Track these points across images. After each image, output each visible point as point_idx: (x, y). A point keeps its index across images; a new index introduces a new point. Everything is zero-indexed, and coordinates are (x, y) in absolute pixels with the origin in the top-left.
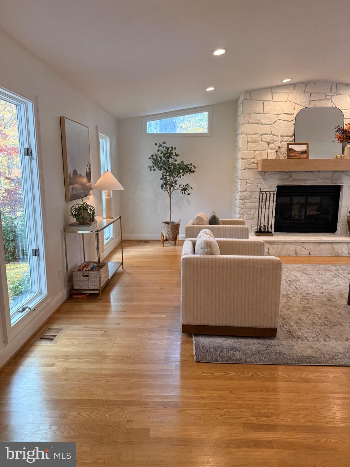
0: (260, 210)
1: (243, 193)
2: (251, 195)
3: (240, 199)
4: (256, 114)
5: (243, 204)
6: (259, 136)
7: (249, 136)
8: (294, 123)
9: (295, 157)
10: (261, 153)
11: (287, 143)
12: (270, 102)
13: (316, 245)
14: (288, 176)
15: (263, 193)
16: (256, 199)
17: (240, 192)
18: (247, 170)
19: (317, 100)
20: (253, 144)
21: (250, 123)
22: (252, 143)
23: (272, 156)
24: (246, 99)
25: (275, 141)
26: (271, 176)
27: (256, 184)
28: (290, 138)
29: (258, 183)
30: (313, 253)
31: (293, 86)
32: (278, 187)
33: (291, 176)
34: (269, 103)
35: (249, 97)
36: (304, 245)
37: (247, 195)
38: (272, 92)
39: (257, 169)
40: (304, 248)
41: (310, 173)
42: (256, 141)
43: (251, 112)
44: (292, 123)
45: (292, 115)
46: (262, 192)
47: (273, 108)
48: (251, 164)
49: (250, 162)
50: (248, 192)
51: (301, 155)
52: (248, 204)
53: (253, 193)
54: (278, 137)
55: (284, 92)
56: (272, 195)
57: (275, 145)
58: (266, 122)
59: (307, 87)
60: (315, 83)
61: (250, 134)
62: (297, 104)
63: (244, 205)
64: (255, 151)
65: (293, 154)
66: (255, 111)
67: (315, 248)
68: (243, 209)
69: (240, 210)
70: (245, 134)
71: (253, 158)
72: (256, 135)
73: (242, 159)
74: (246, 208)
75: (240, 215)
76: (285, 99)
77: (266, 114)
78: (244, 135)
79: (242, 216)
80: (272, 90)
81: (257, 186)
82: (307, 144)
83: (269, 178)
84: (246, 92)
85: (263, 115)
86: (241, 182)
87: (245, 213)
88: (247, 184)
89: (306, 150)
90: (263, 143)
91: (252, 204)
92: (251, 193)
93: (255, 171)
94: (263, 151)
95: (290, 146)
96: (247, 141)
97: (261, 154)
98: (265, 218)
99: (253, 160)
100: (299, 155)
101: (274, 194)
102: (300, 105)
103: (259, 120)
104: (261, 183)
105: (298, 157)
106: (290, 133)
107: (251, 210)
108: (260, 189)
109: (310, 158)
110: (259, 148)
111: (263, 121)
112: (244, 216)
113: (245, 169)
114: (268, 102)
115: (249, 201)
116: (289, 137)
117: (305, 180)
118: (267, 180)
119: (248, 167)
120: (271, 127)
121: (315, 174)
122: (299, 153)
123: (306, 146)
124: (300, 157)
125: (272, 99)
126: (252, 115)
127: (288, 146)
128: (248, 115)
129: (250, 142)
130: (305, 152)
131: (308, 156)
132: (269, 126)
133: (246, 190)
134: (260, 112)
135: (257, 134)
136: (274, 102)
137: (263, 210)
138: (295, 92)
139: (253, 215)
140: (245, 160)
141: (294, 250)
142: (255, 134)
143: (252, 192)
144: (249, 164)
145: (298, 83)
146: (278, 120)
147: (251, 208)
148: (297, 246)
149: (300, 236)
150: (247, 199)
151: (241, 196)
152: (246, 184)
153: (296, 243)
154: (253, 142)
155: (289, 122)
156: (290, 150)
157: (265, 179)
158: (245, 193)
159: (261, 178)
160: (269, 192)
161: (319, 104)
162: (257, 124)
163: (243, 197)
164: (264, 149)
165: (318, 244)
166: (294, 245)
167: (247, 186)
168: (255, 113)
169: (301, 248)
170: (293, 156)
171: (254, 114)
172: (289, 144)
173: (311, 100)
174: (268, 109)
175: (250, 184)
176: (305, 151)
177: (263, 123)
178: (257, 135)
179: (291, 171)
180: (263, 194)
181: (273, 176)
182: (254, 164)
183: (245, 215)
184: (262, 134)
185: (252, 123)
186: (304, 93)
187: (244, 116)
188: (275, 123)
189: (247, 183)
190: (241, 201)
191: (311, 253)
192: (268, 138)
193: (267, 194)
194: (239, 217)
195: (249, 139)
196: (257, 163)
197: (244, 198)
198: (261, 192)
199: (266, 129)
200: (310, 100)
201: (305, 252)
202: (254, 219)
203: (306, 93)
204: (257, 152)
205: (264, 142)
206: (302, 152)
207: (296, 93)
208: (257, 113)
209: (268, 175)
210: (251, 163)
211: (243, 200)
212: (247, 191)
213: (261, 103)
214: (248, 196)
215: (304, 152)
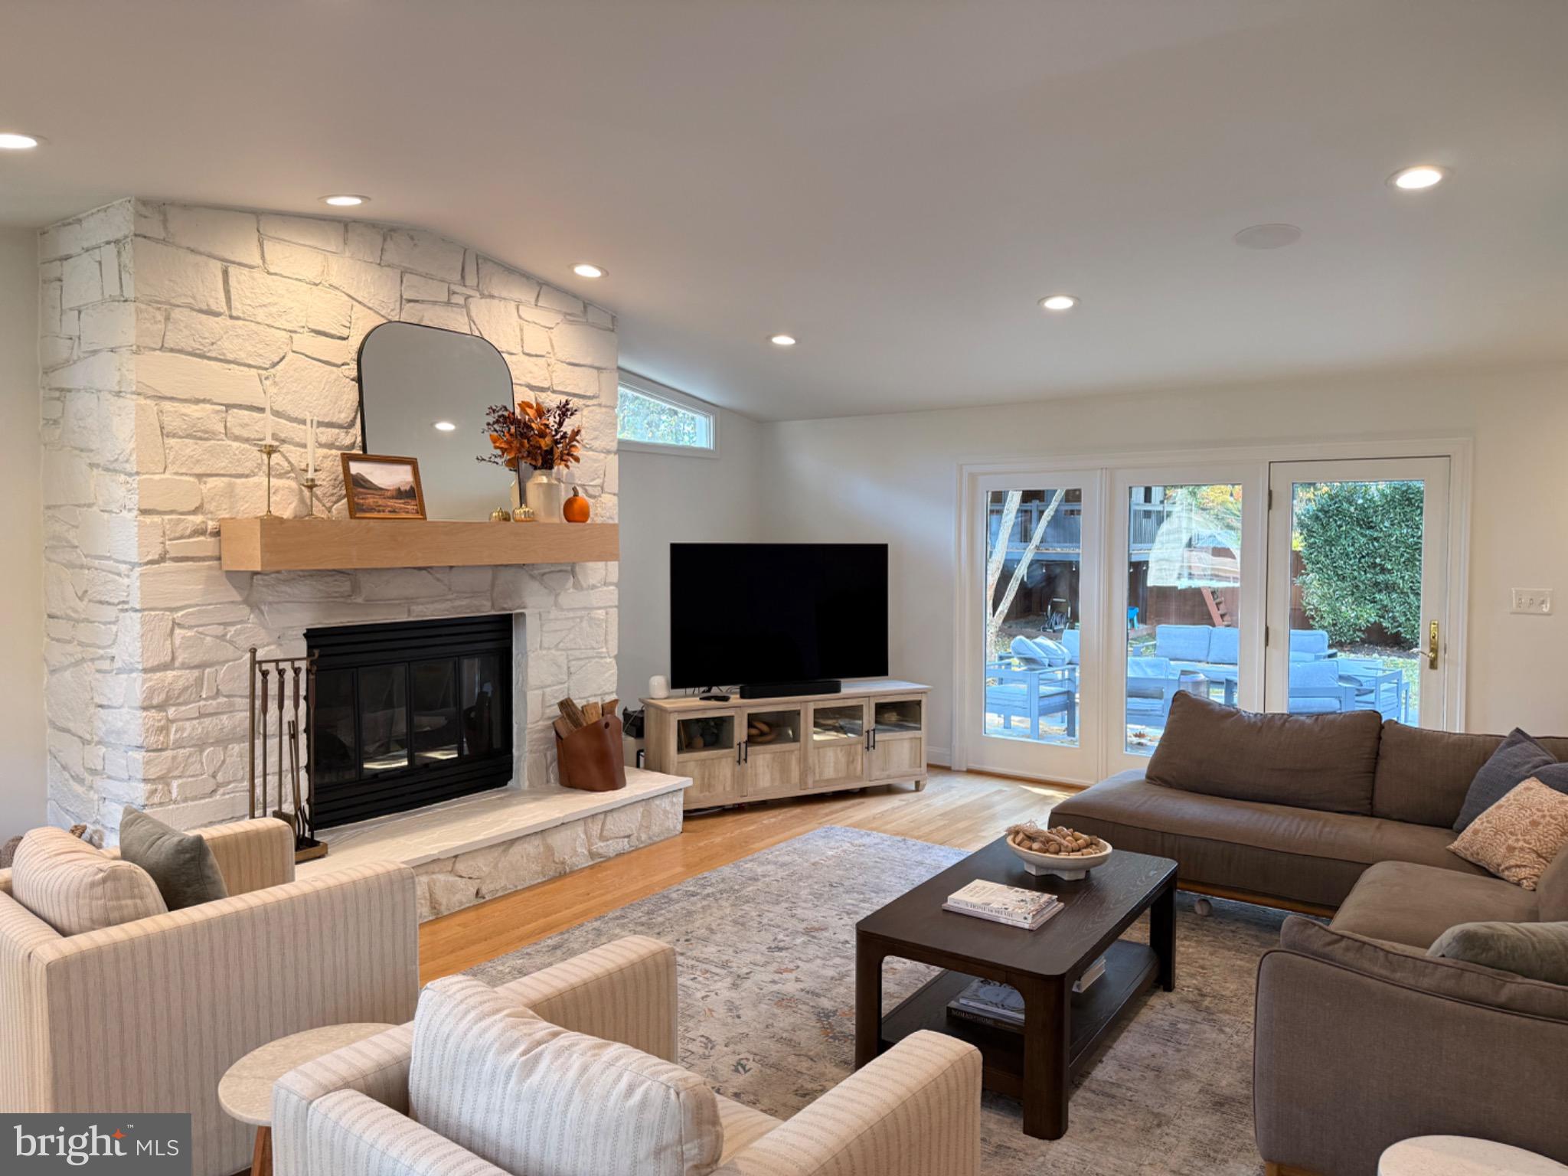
0: (259, 743)
1: (159, 674)
2: (199, 682)
3: (145, 709)
4: (195, 313)
5: (161, 729)
6: (218, 412)
7: (167, 406)
8: (354, 373)
9: (379, 511)
10: (231, 486)
11: (339, 452)
12: (256, 273)
13: (496, 853)
14: (346, 587)
15: (265, 667)
16: (222, 700)
17: (145, 671)
18: (168, 565)
19: (423, 302)
20: (190, 448)
21: (172, 350)
22: (187, 441)
23: (286, 509)
24: (145, 237)
25: (283, 441)
26: (284, 588)
27: (220, 630)
28: (342, 433)
29: (225, 624)
30: (492, 887)
31: (344, 225)
32: (311, 635)
33: (355, 589)
34: (253, 279)
35: (155, 229)
36: (460, 867)
37: (180, 684)
38: (258, 231)
39: (219, 559)
40: (461, 877)
42: (206, 432)
43: (173, 301)
44: (347, 373)
45: (344, 342)
46: (260, 663)
47: (268, 301)
48: (190, 536)
49: (181, 526)
50: (185, 666)
51: (398, 504)
52: (188, 724)
53: (207, 670)
54: (302, 427)
55: (308, 243)
56: (289, 675)
57: (287, 460)
58: (242, 356)
59: (390, 245)
60: (412, 238)
61: (172, 399)
62: (360, 303)
63: (168, 735)
64: (200, 476)
65: (370, 501)
66: (194, 298)
67: (496, 866)
68: (164, 754)
69: (147, 763)
70: (147, 397)
71: (195, 512)
72: (202, 405)
73: (144, 512)
74: (179, 745)
75: (149, 787)
76: (311, 274)
77: (238, 318)
78: (142, 401)
79: (160, 787)
80: (258, 222)
81: (222, 637)
82: (412, 463)
83: (270, 599)
84: (145, 202)
85: (230, 322)
86: (143, 624)
87: (176, 773)
88: (177, 631)
89: (412, 488)
90: (235, 444)
91: (207, 721)
92: (196, 673)
93: (210, 568)
94: (238, 481)
95: (355, 468)
96: (162, 428)
97: (230, 493)
98: (269, 778)
99: (198, 519)
100: (391, 502)
101: (297, 671)
102: (370, 308)
103: (213, 344)
104: (241, 622)
105: (390, 512)
106: (340, 412)
107: (202, 751)
108: (253, 651)
109: (431, 516)
110: (221, 464)
111: (230, 347)
112: (168, 785)
113: (162, 559)
114: (246, 271)
115: (191, 709)
116: (336, 431)
117: (410, 600)
118: (265, 608)
119: (175, 548)
120: (267, 378)
122: (389, 494)
123: (408, 468)
124: (394, 512)
125: (260, 262)
126: (176, 314)
127: (346, 469)
128: (159, 309)
129: (174, 436)
130: (413, 494)
131: (421, 510)
132: (254, 371)
133: (173, 659)
134: (214, 307)
135: (204, 401)
136: (269, 273)
137: (273, 743)
138: (347, 254)
139: (214, 776)
140: (157, 519)
141: (427, 895)
142: (197, 401)
143: (202, 666)
144: (177, 535)
145: (355, 221)
146: (290, 355)
147: (201, 746)
148: (434, 876)
150: (181, 700)
151: (152, 691)
152: (172, 630)
153: (431, 868)
154: (188, 436)
155: (334, 369)
156: (355, 485)
157: (253, 605)
158: (170, 674)
159: (239, 598)
160: (277, 661)
161: (433, 317)
162: (202, 356)
163: (163, 696)
164: (240, 470)
165: (502, 848)
166: (427, 873)
167: (177, 642)
168: (192, 309)
169: (452, 878)
170: (371, 510)
171: (186, 311)
172: (347, 459)
173: (404, 297)
174: (249, 302)
175: (190, 627)
176: (408, 488)
177: (230, 357)
178: (208, 406)
179: (356, 569)
180: (265, 674)
181: (288, 590)
182: (202, 538)
183: (175, 784)
184: (229, 407)
185: (181, 351)
186: (379, 264)
187: (138, 311)
188: (278, 362)
189: (175, 624)
190: (153, 713)
191: (484, 891)
192: (265, 427)
193: (281, 673)
194: (148, 798)
195: (173, 424)
196: (217, 533)
197: (168, 698)
198: (257, 666)
199: (244, 385)
200: (401, 296)
201: (464, 893)
202: (221, 791)
203: (389, 266)
204: (212, 482)
205: (237, 438)
206: (400, 494)
207: (352, 257)
208: (201, 311)
209: (267, 586)
210: (188, 532)
211: (161, 707)
212: (177, 664)
213: (216, 267)
214: (186, 689)
215: (406, 491)
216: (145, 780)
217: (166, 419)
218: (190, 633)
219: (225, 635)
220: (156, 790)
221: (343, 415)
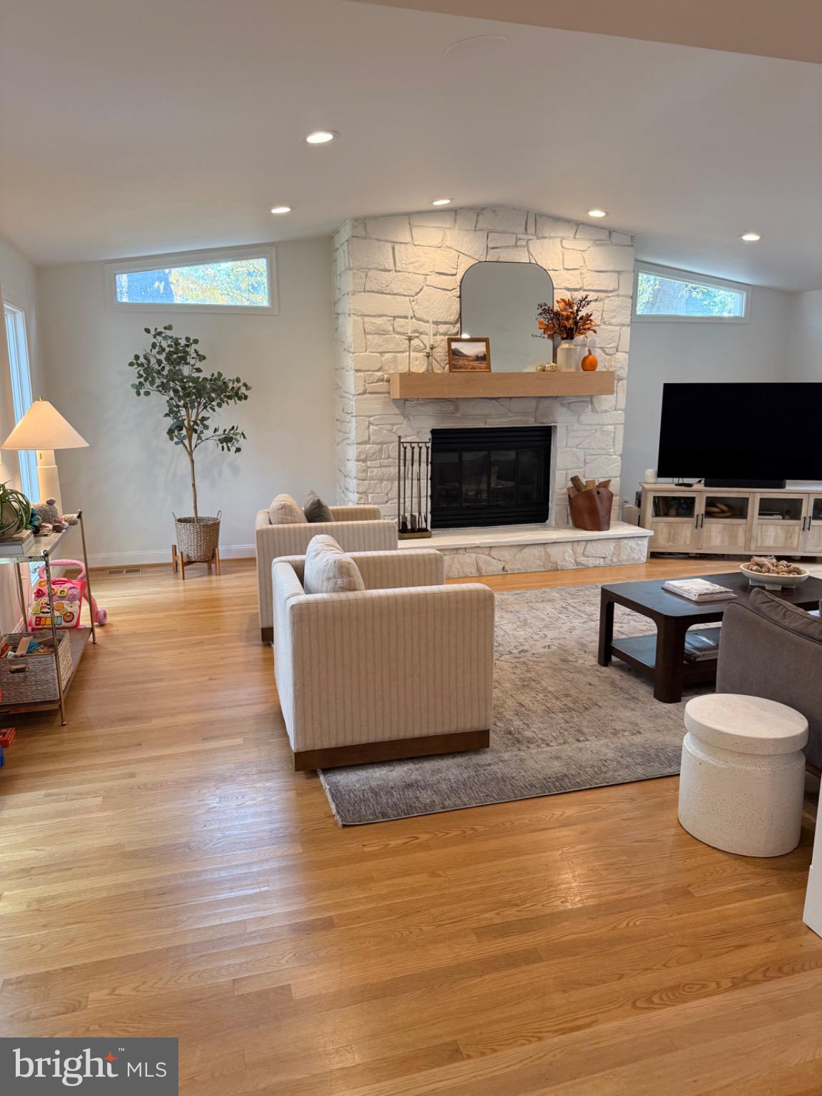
0: (402, 482)
1: (363, 446)
2: (381, 450)
3: (358, 461)
4: (379, 272)
5: (364, 471)
6: (389, 320)
7: (367, 319)
8: (458, 294)
9: (465, 368)
10: (395, 357)
11: (447, 337)
12: (408, 247)
13: (516, 550)
14: (452, 408)
15: (405, 445)
16: (391, 460)
17: (358, 444)
18: (367, 396)
19: (500, 247)
20: (376, 339)
21: (369, 292)
22: (375, 336)
23: (419, 367)
24: (357, 237)
25: (421, 333)
26: (419, 408)
27: (390, 427)
28: (451, 327)
29: (393, 425)
30: (512, 567)
31: (453, 212)
32: (434, 432)
33: (457, 409)
34: (406, 249)
35: (361, 232)
36: (494, 553)
37: (372, 451)
38: (410, 224)
39: (389, 393)
40: (494, 558)
41: (494, 401)
42: (384, 331)
43: (369, 267)
44: (455, 294)
45: (455, 277)
46: (403, 443)
47: (414, 260)
48: (376, 382)
49: (373, 377)
50: (374, 443)
51: (476, 364)
52: (375, 470)
53: (384, 446)
54: (428, 324)
55: (434, 225)
56: (424, 450)
57: (422, 342)
58: (401, 291)
59: (480, 218)
60: (494, 212)
61: (369, 316)
62: (463, 254)
63: (367, 473)
64: (381, 353)
65: (461, 363)
66: (378, 263)
67: (514, 557)
68: (366, 482)
69: (358, 485)
70: (358, 316)
71: (379, 370)
72: (382, 318)
73: (357, 371)
74: (372, 479)
75: (359, 496)
76: (437, 242)
77: (399, 271)
78: (356, 318)
79: (364, 496)
80: (409, 218)
81: (391, 431)
82: (486, 340)
83: (414, 413)
84: (356, 220)
85: (395, 274)
86: (357, 422)
87: (371, 491)
88: (371, 427)
89: (485, 355)
90: (398, 336)
91: (384, 469)
92: (379, 446)
93: (385, 397)
94: (399, 355)
95: (454, 345)
96: (365, 331)
97: (395, 360)
98: (413, 499)
99: (380, 374)
100: (472, 363)
101: (427, 448)
102: (469, 256)
103: (387, 286)
104: (400, 424)
105: (471, 368)
106: (450, 316)
107: (382, 483)
108: (400, 437)
109: (492, 372)
110: (391, 347)
111: (395, 287)
112: (367, 496)
113: (364, 393)
114: (403, 246)
115: (377, 463)
116: (449, 326)
117: (486, 416)
118: (411, 418)
119: (370, 388)
120: (413, 301)
121: (503, 403)
122: (471, 358)
123: (484, 344)
124: (473, 368)
125: (410, 240)
126: (370, 273)
127: (449, 346)
128: (363, 272)
129: (370, 334)
130: (484, 358)
131: (489, 367)
132: (407, 298)
133: (369, 439)
134: (388, 268)
135: (383, 316)
136: (415, 245)
137: (408, 483)
138: (457, 228)
139: (387, 494)
140: (362, 374)
141: (475, 564)
142: (380, 316)
143: (382, 443)
144: (371, 381)
145: (461, 208)
146: (425, 287)
147: (381, 480)
148: (479, 555)
149: (483, 533)
150: (372, 459)
151: (360, 453)
152: (369, 426)
153: (477, 550)
154: (376, 334)
155: (448, 292)
156: (454, 354)
157: (405, 416)
158: (368, 446)
159: (398, 412)
160: (418, 443)
161: (505, 256)
162: (383, 293)
163: (365, 456)
164: (400, 349)
165: (518, 549)
166: (474, 553)
167: (371, 432)
168: (378, 270)
169: (489, 558)
170: (461, 367)
171: (376, 272)
172: (450, 341)
173: (489, 246)
174: (404, 262)
175: (377, 425)
176: (482, 355)
177: (395, 292)
178: (385, 318)
179: (457, 399)
180: (405, 448)
181: (422, 409)
182: (382, 383)
183: (370, 496)
184: (395, 318)
185: (373, 292)
186: (475, 230)
187: (354, 274)
188: (419, 293)
189: (370, 423)
190: (361, 463)
191: (507, 568)
192: (409, 326)
193: (413, 448)
194: (359, 501)
195: (369, 328)
196: (388, 381)
197: (367, 457)
198: (401, 445)
199: (402, 305)
200: (487, 246)
201: (496, 567)
202: (390, 502)
203: (480, 230)
204: (387, 355)
205: (399, 333)
206: (478, 358)
207: (459, 229)
208: (382, 270)
209: (411, 407)
210: (375, 381)
211: (364, 461)
212: (371, 442)
213: (389, 246)
214: (375, 453)
215: (481, 357)
216: (357, 492)
217: (366, 326)
218: (376, 428)
219: (392, 430)
220: (362, 498)
221: (452, 317)
